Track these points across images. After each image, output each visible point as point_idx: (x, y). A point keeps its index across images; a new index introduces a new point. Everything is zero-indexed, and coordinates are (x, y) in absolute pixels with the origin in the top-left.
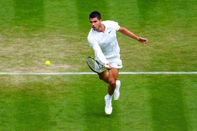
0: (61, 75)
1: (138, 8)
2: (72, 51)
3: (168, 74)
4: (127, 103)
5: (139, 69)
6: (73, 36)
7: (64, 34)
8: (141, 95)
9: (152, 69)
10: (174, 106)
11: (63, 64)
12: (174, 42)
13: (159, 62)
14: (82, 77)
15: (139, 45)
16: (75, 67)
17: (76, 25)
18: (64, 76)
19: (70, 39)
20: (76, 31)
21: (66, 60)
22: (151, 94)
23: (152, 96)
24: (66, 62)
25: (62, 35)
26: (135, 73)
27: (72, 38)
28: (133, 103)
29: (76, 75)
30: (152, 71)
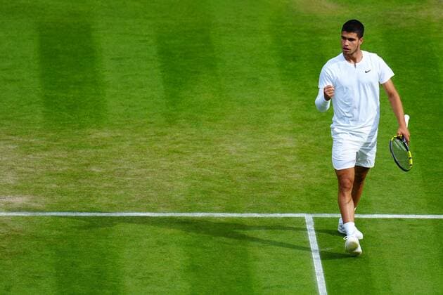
0: (9, 216)
1: (162, 87)
2: (31, 170)
3: (223, 217)
4: (140, 275)
5: (163, 207)
6: (33, 139)
7: (15, 135)
8: (168, 259)
9: (190, 207)
10: (232, 281)
11: (13, 194)
12: (233, 154)
13: (204, 192)
14: (50, 223)
15: (164, 159)
16: (36, 202)
17: (39, 118)
18: (15, 219)
19: (26, 145)
20: (40, 130)
21: (19, 188)
22: (188, 258)
23: (190, 260)
24: (18, 191)
25: (10, 137)
26: (156, 215)
27: (31, 143)
28: (151, 274)
29: (38, 217)
30: (189, 212)
